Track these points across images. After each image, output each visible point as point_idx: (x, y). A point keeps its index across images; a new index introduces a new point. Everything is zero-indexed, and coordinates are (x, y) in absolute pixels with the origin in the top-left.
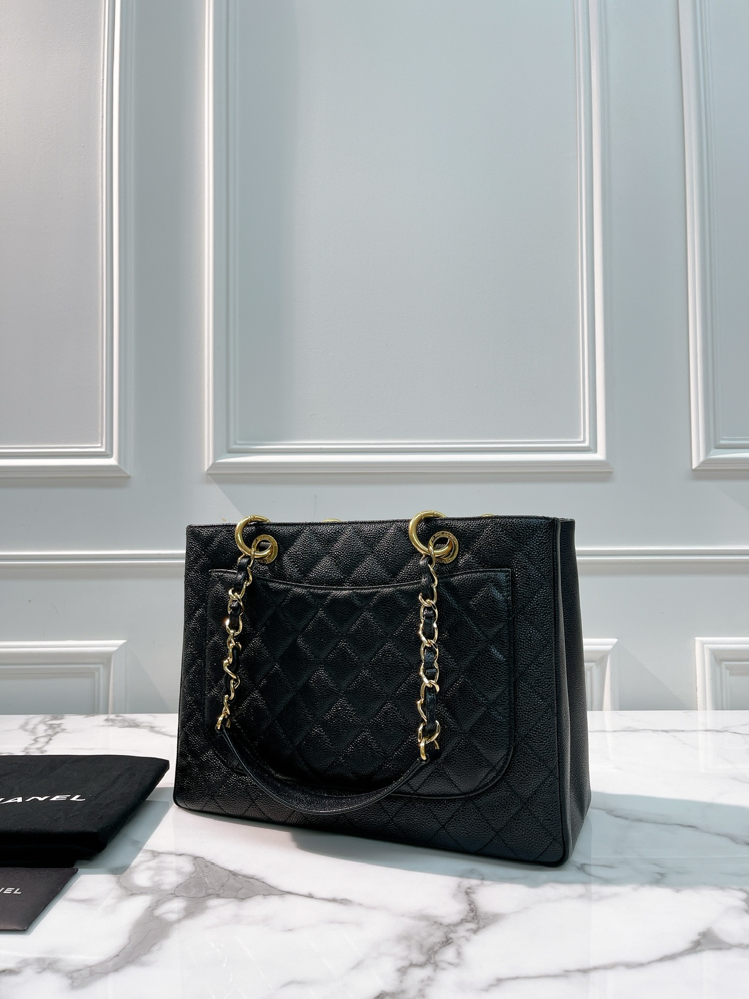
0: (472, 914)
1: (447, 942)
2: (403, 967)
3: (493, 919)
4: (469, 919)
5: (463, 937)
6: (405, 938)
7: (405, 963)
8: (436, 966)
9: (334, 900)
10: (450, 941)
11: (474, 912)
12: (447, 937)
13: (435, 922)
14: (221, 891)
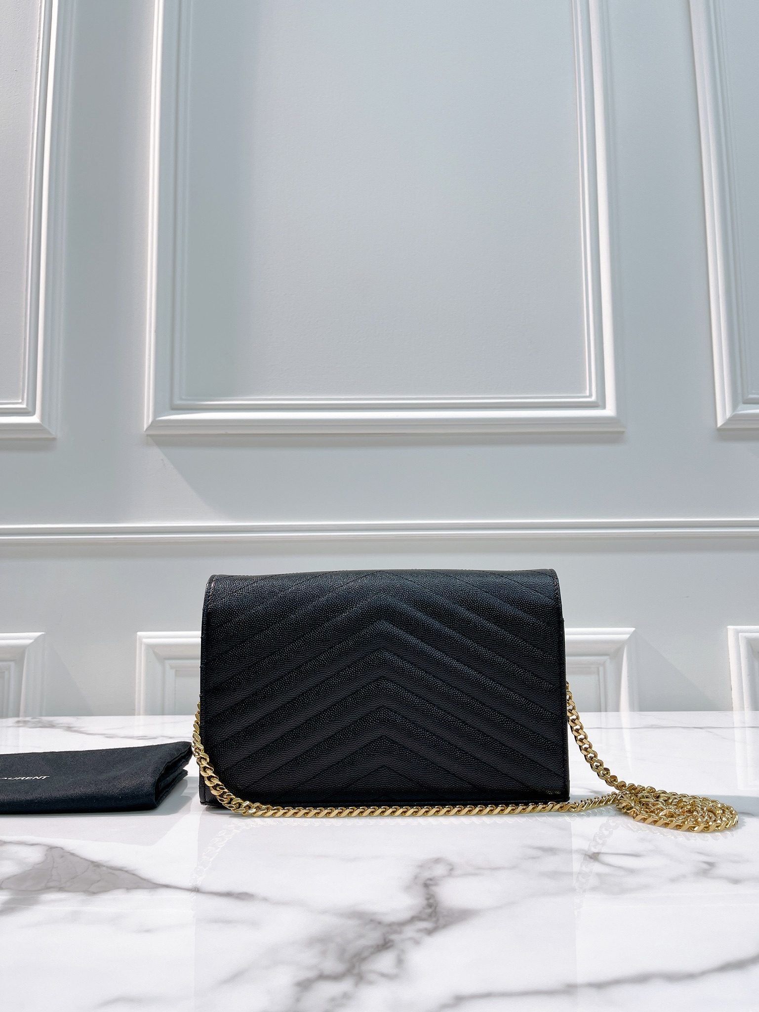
0: (429, 911)
1: (385, 945)
2: (307, 980)
3: (461, 916)
4: (424, 916)
5: (411, 939)
6: (321, 941)
7: (311, 974)
8: (361, 979)
9: (228, 895)
10: (389, 944)
11: (433, 908)
12: (385, 940)
13: (372, 921)
14: (68, 884)
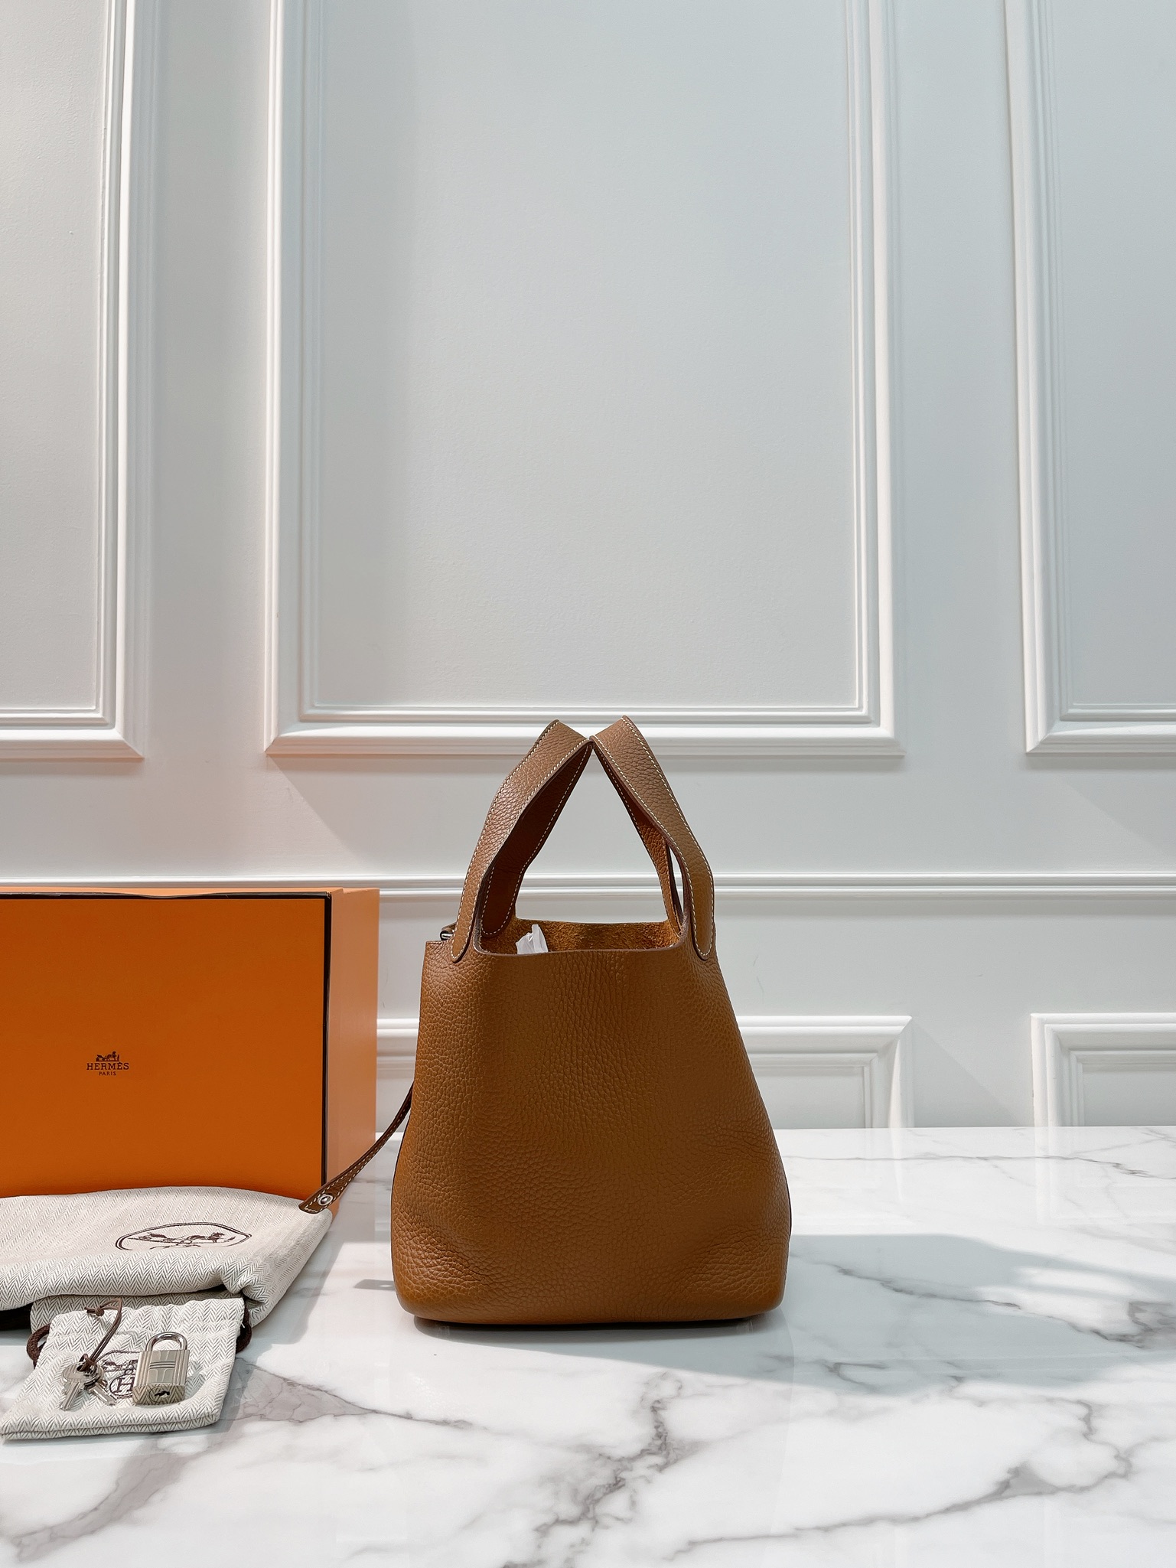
0: (659, 1442)
1: (617, 1485)
2: (545, 1524)
3: (692, 1448)
4: (654, 1449)
5: (642, 1477)
6: (552, 1479)
7: (548, 1518)
8: (596, 1522)
9: (445, 1423)
10: (621, 1484)
11: (662, 1438)
12: (616, 1478)
13: (600, 1455)
14: (268, 1410)
